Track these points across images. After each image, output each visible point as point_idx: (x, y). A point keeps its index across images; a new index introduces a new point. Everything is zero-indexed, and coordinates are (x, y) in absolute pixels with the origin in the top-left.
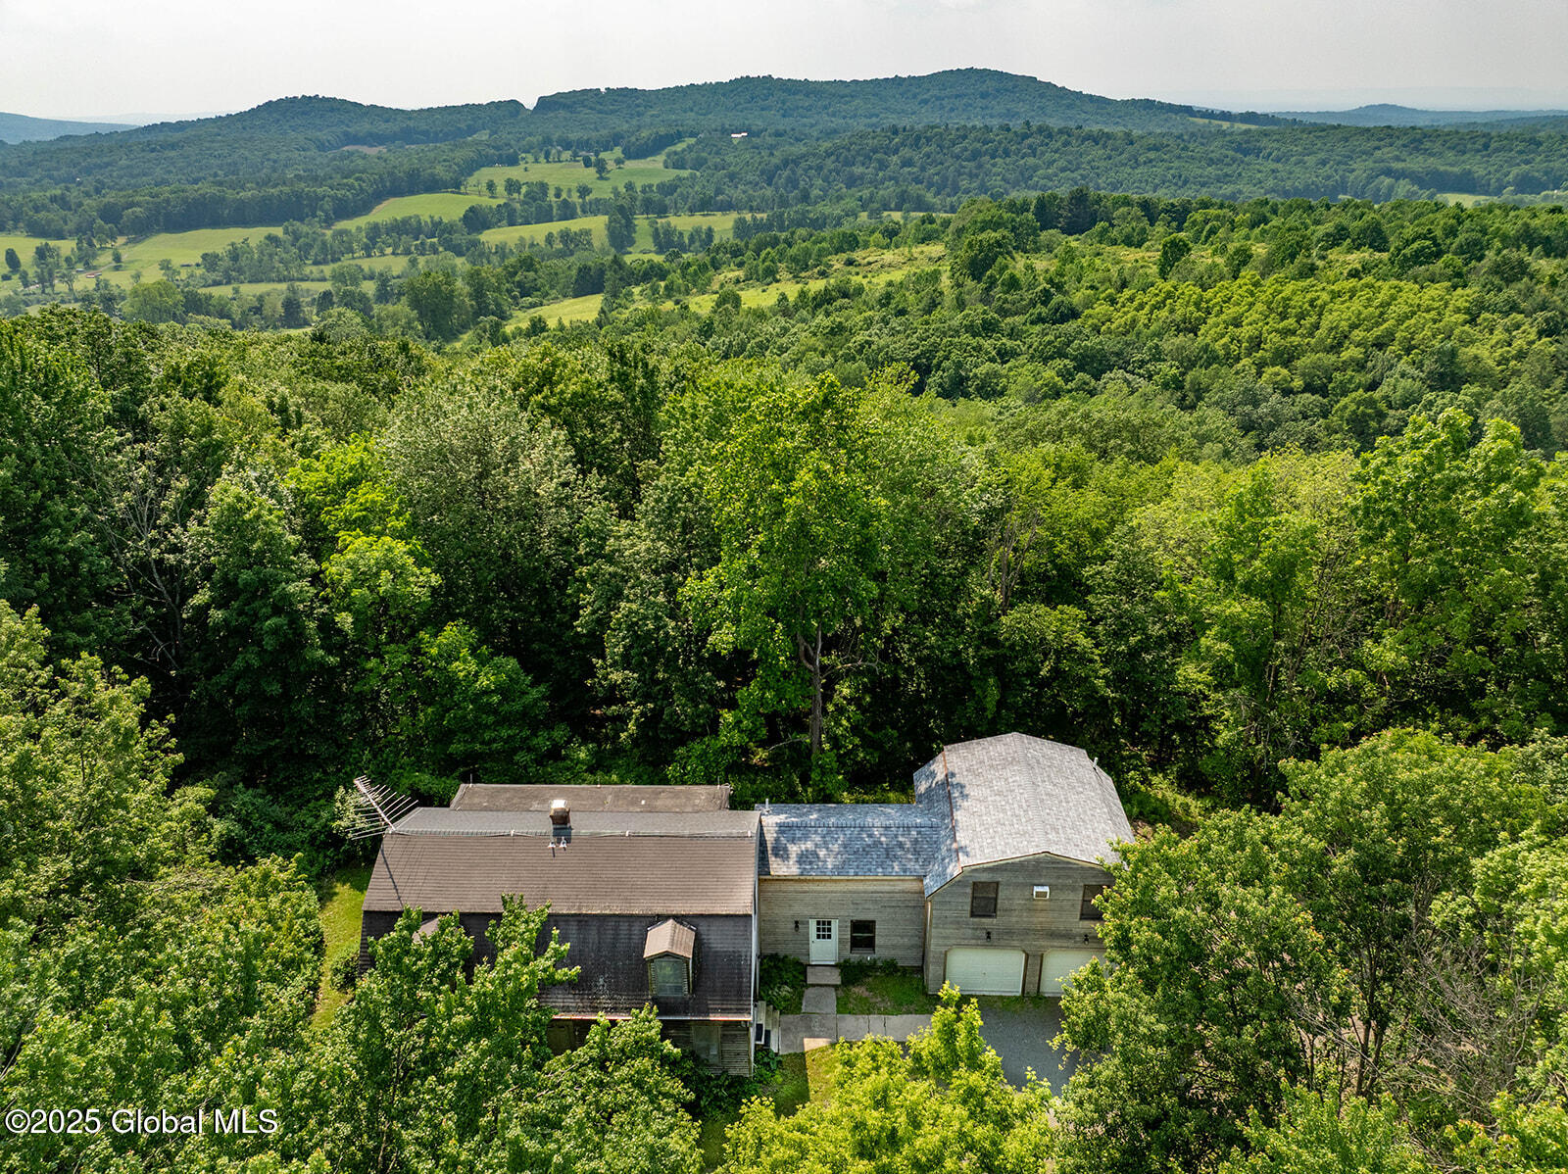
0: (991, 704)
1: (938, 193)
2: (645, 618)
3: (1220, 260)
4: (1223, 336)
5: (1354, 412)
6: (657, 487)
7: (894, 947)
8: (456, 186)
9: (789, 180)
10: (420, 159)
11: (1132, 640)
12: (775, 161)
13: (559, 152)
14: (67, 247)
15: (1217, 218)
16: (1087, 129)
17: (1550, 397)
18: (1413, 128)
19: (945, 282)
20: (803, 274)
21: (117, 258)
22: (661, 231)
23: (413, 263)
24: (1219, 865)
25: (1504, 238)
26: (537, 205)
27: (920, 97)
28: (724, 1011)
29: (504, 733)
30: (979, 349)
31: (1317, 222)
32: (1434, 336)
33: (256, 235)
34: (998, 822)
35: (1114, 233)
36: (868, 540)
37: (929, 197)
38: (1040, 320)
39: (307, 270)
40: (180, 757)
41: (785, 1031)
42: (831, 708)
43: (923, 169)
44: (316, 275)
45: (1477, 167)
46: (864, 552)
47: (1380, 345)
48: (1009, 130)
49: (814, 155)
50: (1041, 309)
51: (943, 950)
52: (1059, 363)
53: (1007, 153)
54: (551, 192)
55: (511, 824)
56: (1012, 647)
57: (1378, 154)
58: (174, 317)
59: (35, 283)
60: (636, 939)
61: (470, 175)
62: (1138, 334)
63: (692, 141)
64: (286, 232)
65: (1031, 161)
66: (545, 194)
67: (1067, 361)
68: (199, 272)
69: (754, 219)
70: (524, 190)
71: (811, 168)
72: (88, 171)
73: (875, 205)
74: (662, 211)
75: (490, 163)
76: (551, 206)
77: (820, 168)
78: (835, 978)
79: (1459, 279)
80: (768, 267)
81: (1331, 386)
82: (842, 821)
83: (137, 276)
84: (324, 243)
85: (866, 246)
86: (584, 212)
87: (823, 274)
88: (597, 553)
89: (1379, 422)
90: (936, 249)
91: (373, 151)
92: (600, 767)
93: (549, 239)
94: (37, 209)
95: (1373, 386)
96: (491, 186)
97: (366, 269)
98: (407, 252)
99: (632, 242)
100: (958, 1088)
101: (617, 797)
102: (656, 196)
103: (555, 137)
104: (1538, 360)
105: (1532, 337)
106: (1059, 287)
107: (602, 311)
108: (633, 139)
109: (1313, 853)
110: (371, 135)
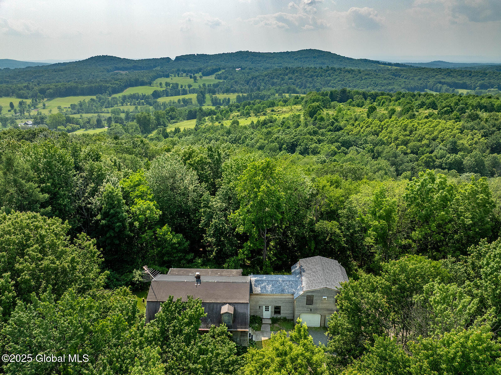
0: (313, 248)
1: (300, 88)
2: (219, 224)
3: (386, 112)
4: (386, 136)
5: (426, 160)
6: (222, 188)
7: (286, 313)
8: (150, 84)
9: (254, 83)
10: (139, 75)
11: (351, 231)
12: (250, 77)
13: (182, 74)
14: (29, 101)
15: (386, 98)
16: (346, 68)
17: (485, 156)
18: (448, 69)
19: (302, 118)
20: (258, 114)
21: (44, 105)
22: (214, 99)
23: (136, 108)
24: (363, 288)
25: (473, 106)
26: (175, 90)
27: (294, 58)
28: (241, 328)
29: (179, 255)
30: (312, 139)
31: (416, 100)
32: (450, 137)
33: (87, 99)
34: (314, 280)
35: (354, 103)
36: (279, 204)
37: (297, 89)
38: (330, 130)
39: (103, 110)
40: (103, 259)
41: (257, 335)
42: (268, 249)
43: (295, 80)
44: (106, 111)
45: (468, 81)
46: (278, 207)
47: (434, 140)
48: (322, 68)
49: (262, 76)
50: (330, 127)
51: (299, 314)
52: (336, 144)
53: (321, 76)
54: (180, 86)
55: (185, 279)
56: (318, 232)
57: (437, 77)
58: (63, 125)
59: (18, 113)
60: (218, 309)
61: (154, 80)
62: (360, 136)
63: (224, 71)
64: (97, 98)
65: (329, 78)
66: (178, 87)
67: (339, 143)
68: (70, 110)
69: (243, 95)
70: (171, 85)
71: (260, 80)
72: (35, 78)
73: (280, 92)
74: (214, 93)
75: (160, 76)
76: (179, 91)
77: (263, 80)
78: (270, 322)
79: (458, 119)
80: (247, 112)
81: (419, 152)
82: (272, 279)
83: (51, 111)
84: (109, 101)
85: (278, 105)
86: (190, 92)
87: (264, 114)
88: (206, 206)
89: (433, 163)
90: (299, 107)
91: (123, 72)
92: (204, 265)
93: (179, 101)
94: (19, 90)
95: (432, 152)
96: (161, 84)
97: (122, 109)
98: (134, 104)
99: (205, 102)
100: (302, 343)
101: (212, 272)
102: (212, 88)
103: (181, 69)
104: (481, 144)
105: (480, 137)
106: (337, 120)
107: (197, 125)
108: (205, 70)
109: (387, 286)
110: (123, 67)
